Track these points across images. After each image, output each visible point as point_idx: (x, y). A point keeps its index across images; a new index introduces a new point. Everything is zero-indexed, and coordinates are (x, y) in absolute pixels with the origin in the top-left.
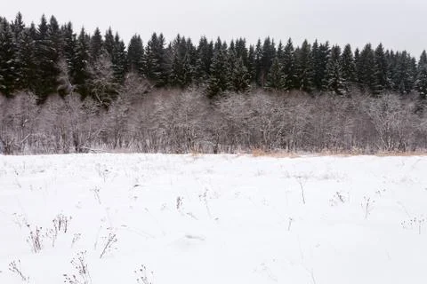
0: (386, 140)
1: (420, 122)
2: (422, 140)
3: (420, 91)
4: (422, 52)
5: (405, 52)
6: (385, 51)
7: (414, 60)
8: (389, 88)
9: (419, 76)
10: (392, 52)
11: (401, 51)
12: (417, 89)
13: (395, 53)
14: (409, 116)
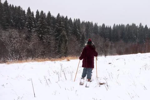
0: (12, 54)
1: (29, 44)
2: (30, 53)
3: (28, 28)
4: (28, 8)
5: (19, 7)
6: (9, 5)
7: (24, 12)
8: (12, 26)
9: (27, 20)
10: (13, 6)
11: (17, 6)
12: (27, 27)
13: (14, 7)
14: (23, 41)
